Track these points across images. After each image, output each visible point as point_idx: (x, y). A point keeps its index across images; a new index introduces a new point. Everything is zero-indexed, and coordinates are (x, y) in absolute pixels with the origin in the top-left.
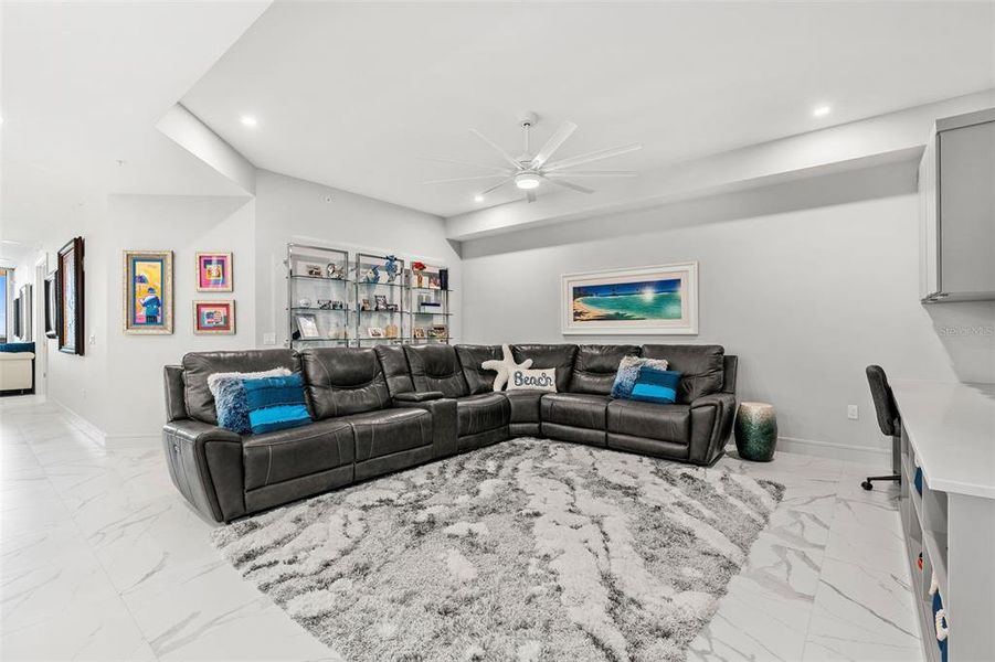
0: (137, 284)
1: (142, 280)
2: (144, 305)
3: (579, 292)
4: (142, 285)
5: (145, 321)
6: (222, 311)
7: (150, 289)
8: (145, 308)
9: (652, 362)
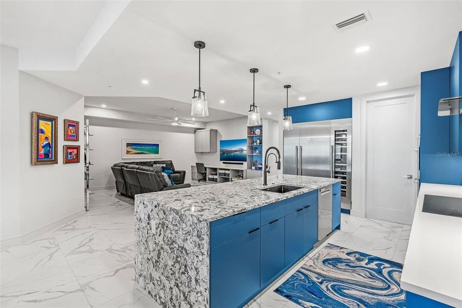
0: (40, 134)
1: (42, 132)
2: (43, 147)
3: (128, 145)
4: (42, 135)
5: (43, 157)
6: (75, 151)
7: (46, 138)
8: (43, 149)
9: (162, 165)
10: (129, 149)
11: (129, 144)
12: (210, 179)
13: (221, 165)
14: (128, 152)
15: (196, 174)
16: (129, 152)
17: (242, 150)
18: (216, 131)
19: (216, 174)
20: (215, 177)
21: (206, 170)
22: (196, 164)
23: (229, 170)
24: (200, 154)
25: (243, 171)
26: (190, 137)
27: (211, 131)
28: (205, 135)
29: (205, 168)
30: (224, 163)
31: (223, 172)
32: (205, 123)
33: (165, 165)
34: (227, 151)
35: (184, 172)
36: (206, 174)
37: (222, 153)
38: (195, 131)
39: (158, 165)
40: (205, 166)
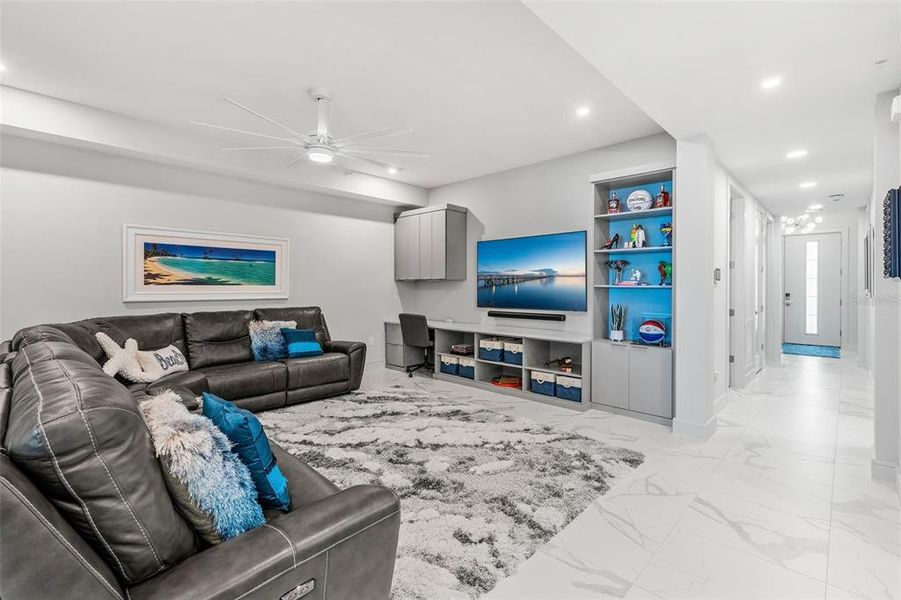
3: (152, 250)
9: (284, 324)
10: (156, 265)
11: (155, 245)
12: (445, 369)
13: (481, 322)
14: (150, 277)
15: (400, 350)
16: (155, 276)
17: (550, 276)
18: (464, 213)
19: (469, 354)
20: (466, 362)
21: (432, 338)
22: (400, 316)
23: (518, 340)
24: (410, 284)
25: (579, 346)
26: (380, 233)
27: (451, 210)
28: (428, 224)
29: (432, 331)
30: (490, 314)
31: (497, 345)
32: (428, 191)
33: (292, 325)
34: (500, 277)
35: (362, 348)
36: (431, 349)
37: (482, 283)
38: (397, 213)
39: (267, 324)
40: (430, 324)
